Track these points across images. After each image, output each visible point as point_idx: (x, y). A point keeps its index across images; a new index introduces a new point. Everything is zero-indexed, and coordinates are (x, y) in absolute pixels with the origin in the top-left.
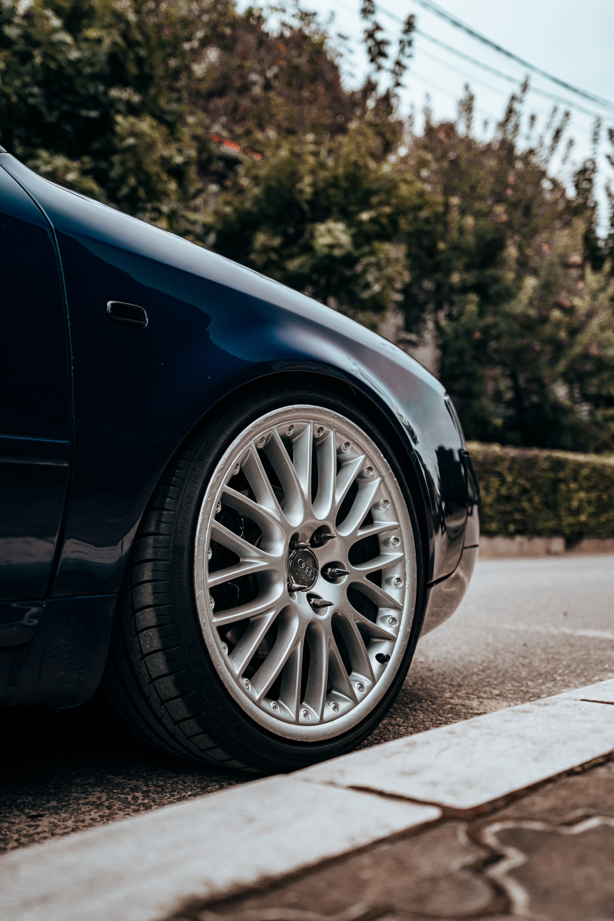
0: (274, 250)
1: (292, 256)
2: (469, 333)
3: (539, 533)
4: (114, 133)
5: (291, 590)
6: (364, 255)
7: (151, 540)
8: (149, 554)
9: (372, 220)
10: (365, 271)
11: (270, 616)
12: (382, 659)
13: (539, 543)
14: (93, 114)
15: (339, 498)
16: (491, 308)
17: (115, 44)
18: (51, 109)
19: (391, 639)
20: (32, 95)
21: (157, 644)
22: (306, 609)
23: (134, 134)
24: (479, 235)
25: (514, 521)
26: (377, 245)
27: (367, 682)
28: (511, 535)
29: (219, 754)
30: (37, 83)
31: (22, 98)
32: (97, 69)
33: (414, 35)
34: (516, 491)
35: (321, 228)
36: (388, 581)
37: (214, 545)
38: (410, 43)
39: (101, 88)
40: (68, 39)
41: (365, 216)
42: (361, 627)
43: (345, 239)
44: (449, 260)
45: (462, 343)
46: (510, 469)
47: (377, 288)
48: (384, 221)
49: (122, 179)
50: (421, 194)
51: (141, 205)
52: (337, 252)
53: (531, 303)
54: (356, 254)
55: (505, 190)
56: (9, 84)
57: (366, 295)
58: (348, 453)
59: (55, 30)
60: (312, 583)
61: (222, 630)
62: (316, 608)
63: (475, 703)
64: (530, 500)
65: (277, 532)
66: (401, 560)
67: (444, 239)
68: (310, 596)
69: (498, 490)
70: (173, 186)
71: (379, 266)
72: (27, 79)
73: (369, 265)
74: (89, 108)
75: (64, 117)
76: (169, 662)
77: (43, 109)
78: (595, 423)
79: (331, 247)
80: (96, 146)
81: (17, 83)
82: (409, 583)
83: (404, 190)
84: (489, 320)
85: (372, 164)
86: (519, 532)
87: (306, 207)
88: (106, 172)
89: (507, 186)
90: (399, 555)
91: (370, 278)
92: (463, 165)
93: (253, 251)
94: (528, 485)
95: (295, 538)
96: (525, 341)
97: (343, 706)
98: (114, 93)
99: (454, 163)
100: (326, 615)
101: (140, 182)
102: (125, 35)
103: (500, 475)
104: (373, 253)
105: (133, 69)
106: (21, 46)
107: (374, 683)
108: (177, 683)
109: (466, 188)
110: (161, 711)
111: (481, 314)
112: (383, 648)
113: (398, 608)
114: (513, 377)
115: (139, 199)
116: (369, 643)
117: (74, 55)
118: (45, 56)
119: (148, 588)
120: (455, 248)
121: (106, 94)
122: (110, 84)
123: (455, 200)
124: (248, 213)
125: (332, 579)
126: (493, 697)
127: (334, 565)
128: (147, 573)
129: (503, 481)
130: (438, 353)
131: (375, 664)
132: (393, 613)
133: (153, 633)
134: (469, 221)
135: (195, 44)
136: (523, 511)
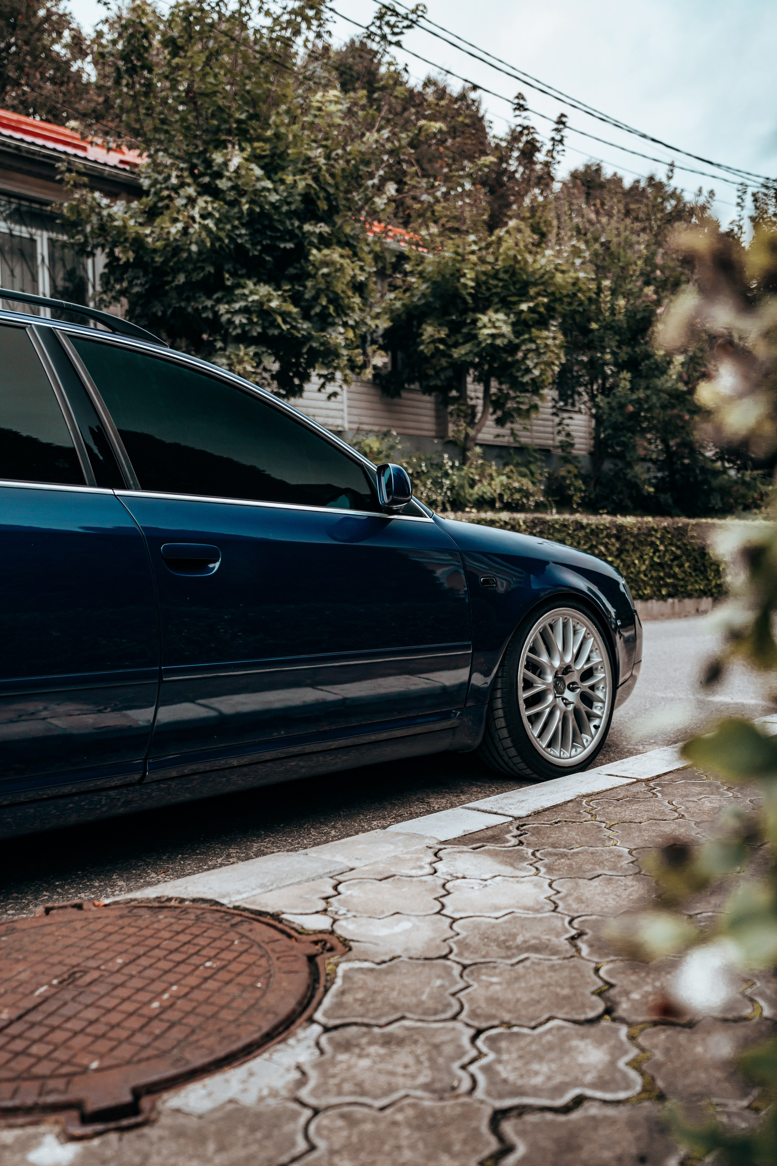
0: (441, 341)
1: (456, 345)
2: (622, 406)
3: (690, 596)
4: (307, 260)
5: (555, 697)
6: (524, 342)
7: (500, 680)
8: (499, 686)
9: (531, 310)
10: (525, 357)
11: (548, 711)
12: (596, 727)
13: (689, 604)
14: (290, 245)
15: (575, 651)
16: (643, 383)
17: (308, 186)
18: (254, 244)
19: (600, 717)
20: (240, 236)
21: (503, 724)
22: (562, 705)
23: (326, 264)
24: (631, 314)
25: (666, 585)
26: (535, 332)
27: (589, 738)
28: (663, 598)
29: (528, 771)
30: (243, 225)
31: (232, 239)
32: (293, 207)
33: (566, 132)
34: (667, 557)
35: (484, 319)
36: (598, 689)
37: (525, 680)
38: (561, 141)
39: (297, 223)
40: (269, 185)
41: (524, 307)
42: (587, 713)
43: (506, 329)
44: (602, 339)
45: (617, 417)
46: (662, 540)
47: (536, 372)
48: (542, 309)
49: (316, 298)
50: (575, 282)
51: (330, 320)
52: (499, 342)
53: (680, 377)
54: (517, 341)
55: (653, 271)
56: (222, 229)
57: (526, 379)
58: (578, 627)
59: (258, 179)
60: (563, 693)
61: (529, 718)
62: (566, 704)
63: (641, 748)
64: (681, 566)
65: (549, 671)
66: (604, 678)
67: (597, 321)
68: (563, 699)
69: (652, 558)
70: (357, 300)
71: (537, 351)
72: (236, 223)
73: (529, 351)
74: (285, 241)
75: (266, 249)
76: (509, 732)
77: (248, 246)
78: (744, 483)
79: (493, 336)
80: (292, 271)
81: (228, 227)
82: (608, 690)
83: (559, 277)
84: (641, 394)
85: (530, 259)
86: (670, 595)
87: (469, 300)
88: (301, 294)
89: (655, 267)
90: (603, 675)
91: (530, 363)
92: (613, 247)
93: (422, 342)
94: (679, 552)
95: (556, 673)
96: (675, 411)
97: (579, 750)
98: (307, 227)
99: (606, 246)
100: (571, 707)
101: (330, 301)
102: (316, 178)
103: (653, 544)
104: (532, 340)
105: (323, 205)
106: (231, 195)
107: (593, 738)
108: (512, 741)
109: (616, 270)
110: (503, 753)
111: (632, 390)
112: (596, 722)
113: (603, 702)
114: (664, 441)
115: (330, 315)
116: (590, 720)
117: (274, 198)
118: (251, 202)
119: (500, 701)
120: (608, 327)
121: (300, 228)
122: (304, 220)
123: (607, 283)
124: (416, 307)
125: (572, 690)
126: (650, 744)
127: (573, 683)
128: (499, 694)
129: (657, 550)
130: (593, 423)
131: (593, 730)
132: (600, 704)
133: (502, 720)
134: (622, 302)
135: (376, 181)
136: (674, 576)
